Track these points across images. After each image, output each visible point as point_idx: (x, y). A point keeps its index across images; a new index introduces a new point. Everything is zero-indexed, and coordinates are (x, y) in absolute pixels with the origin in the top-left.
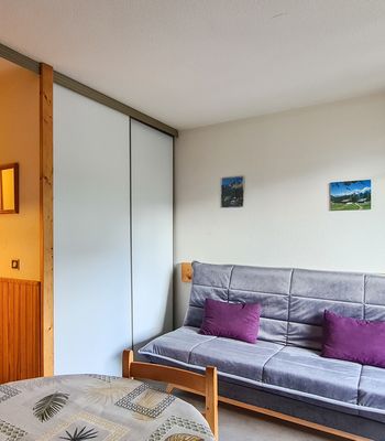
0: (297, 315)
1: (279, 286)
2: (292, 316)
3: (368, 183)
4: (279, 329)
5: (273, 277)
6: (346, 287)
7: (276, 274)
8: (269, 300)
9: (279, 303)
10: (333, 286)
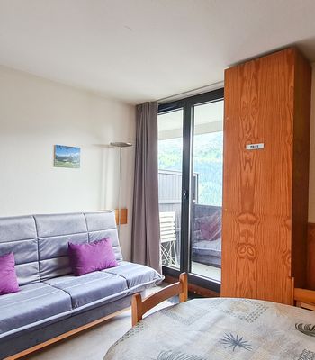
0: (47, 252)
1: (26, 231)
2: (42, 255)
3: (77, 149)
4: (32, 270)
5: (19, 225)
6: (76, 223)
7: (21, 221)
8: (19, 247)
9: (29, 247)
10: (68, 224)
